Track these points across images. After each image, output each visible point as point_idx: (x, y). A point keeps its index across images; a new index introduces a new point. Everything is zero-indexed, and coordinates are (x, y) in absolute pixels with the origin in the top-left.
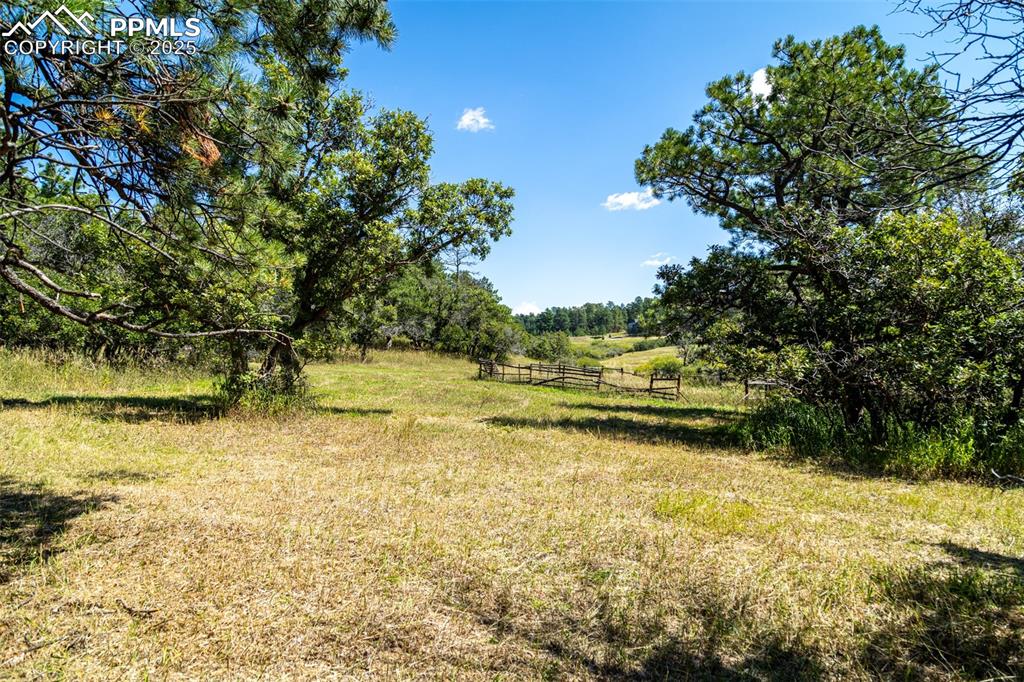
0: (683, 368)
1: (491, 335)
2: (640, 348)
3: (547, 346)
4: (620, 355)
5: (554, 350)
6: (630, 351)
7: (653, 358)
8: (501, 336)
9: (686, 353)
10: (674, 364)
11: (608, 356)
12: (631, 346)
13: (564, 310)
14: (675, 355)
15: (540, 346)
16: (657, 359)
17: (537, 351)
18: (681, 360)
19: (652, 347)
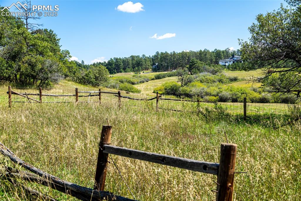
0: (181, 88)
1: (32, 66)
2: (158, 78)
3: (92, 75)
4: (147, 81)
5: (96, 78)
6: (153, 79)
7: (164, 83)
8: (39, 66)
9: (182, 80)
10: (176, 86)
11: (140, 82)
12: (153, 77)
13: (120, 59)
14: (176, 80)
15: (86, 75)
16: (166, 83)
17: (85, 78)
18: (180, 84)
19: (164, 77)
